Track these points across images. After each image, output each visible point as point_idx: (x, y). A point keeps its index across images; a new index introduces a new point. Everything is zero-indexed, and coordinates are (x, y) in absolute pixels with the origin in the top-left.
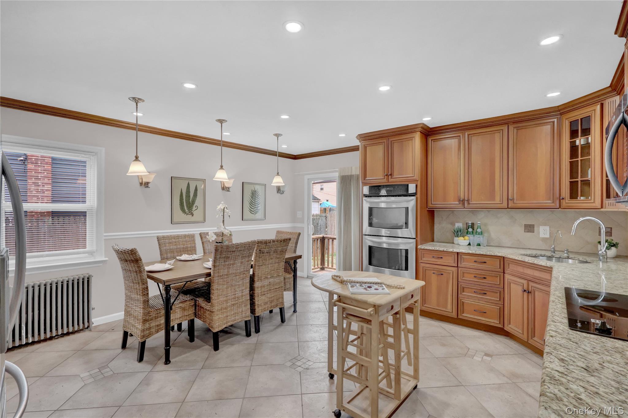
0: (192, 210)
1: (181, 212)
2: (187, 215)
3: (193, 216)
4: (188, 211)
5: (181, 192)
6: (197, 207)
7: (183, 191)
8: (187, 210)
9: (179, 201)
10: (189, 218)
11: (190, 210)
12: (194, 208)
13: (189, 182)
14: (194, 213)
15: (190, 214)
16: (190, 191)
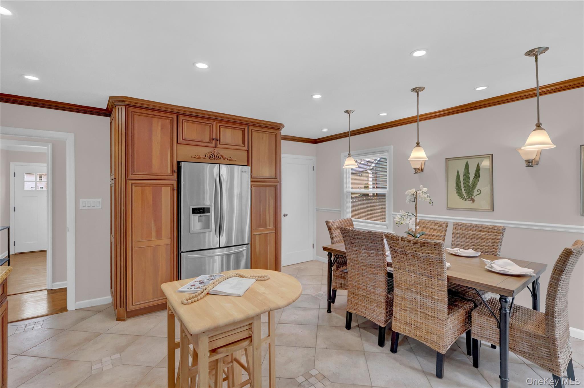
0: (474, 195)
1: (457, 197)
2: (465, 201)
3: (473, 201)
4: (467, 196)
5: (457, 174)
6: (479, 192)
7: (460, 173)
8: (465, 195)
9: (455, 185)
10: (468, 204)
11: (470, 195)
12: (475, 193)
13: (467, 162)
14: (475, 198)
15: (469, 199)
16: (470, 171)
